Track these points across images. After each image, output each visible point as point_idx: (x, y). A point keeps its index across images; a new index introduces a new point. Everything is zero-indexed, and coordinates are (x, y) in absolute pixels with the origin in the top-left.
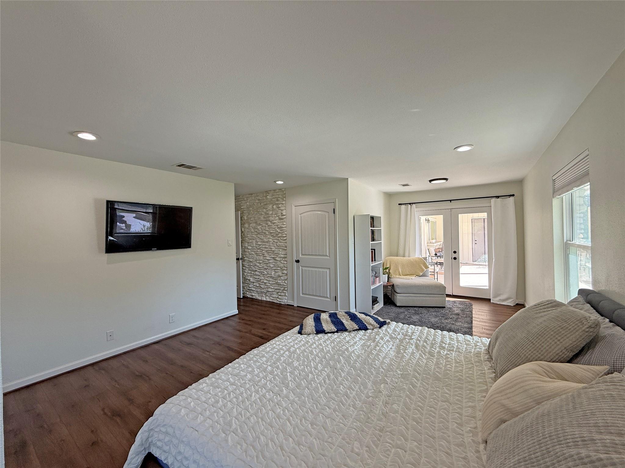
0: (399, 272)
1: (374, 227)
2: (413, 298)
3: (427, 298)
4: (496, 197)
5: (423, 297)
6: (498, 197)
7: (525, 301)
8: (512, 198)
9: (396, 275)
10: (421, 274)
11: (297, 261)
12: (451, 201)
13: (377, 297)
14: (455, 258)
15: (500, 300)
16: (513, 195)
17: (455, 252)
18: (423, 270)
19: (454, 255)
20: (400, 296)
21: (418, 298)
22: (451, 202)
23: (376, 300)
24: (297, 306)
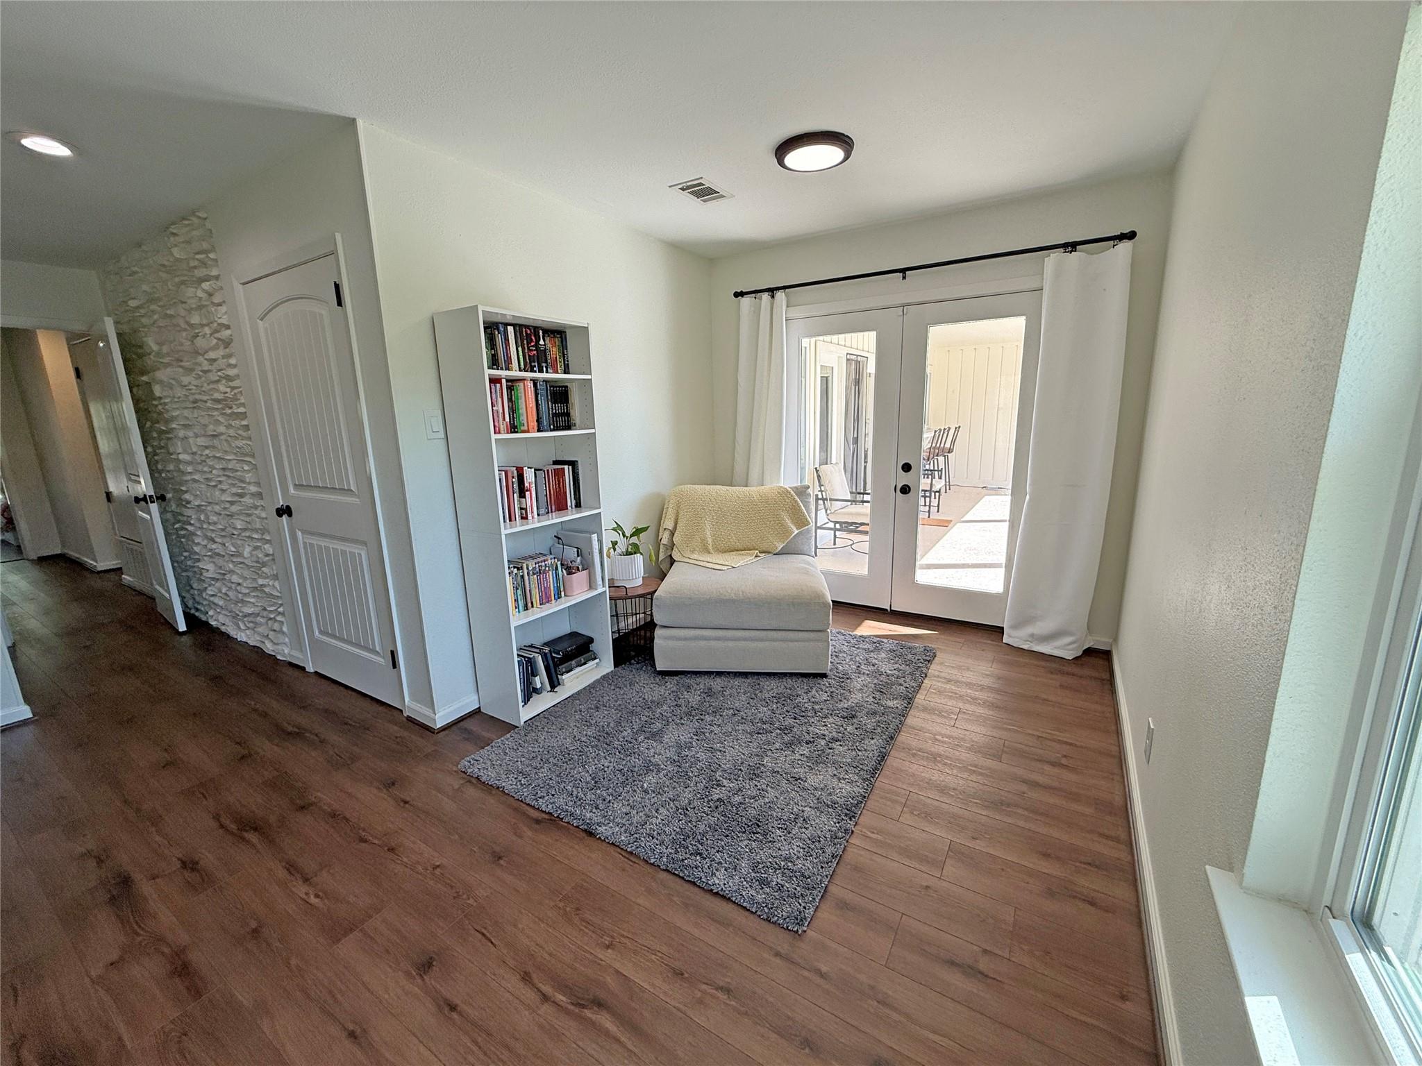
0: (704, 541)
1: (566, 371)
2: (713, 643)
3: (761, 645)
4: (1065, 246)
5: (745, 639)
6: (1072, 246)
7: (1116, 639)
8: (1125, 246)
9: (693, 552)
10: (780, 546)
11: (285, 511)
12: (903, 271)
13: (591, 640)
14: (905, 490)
15: (1032, 635)
16: (1131, 236)
17: (907, 468)
18: (786, 532)
19: (904, 479)
20: (666, 638)
21: (731, 644)
22: (904, 278)
23: (588, 650)
24: (316, 673)
